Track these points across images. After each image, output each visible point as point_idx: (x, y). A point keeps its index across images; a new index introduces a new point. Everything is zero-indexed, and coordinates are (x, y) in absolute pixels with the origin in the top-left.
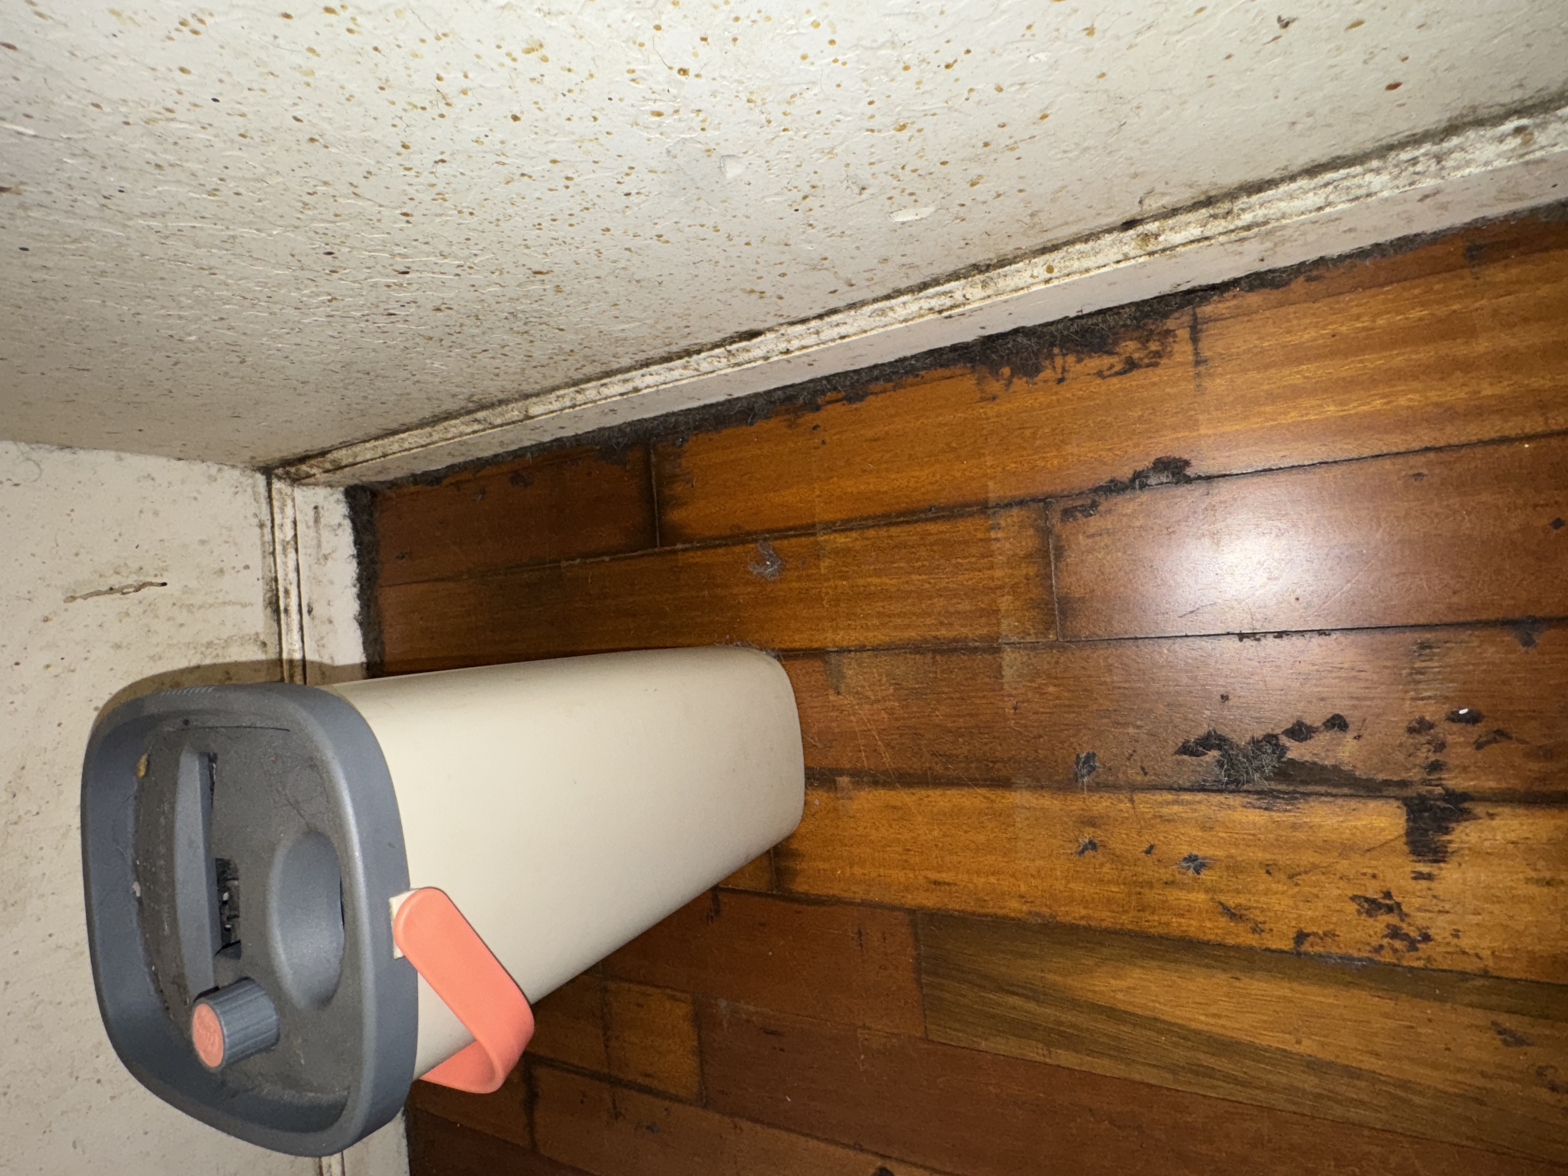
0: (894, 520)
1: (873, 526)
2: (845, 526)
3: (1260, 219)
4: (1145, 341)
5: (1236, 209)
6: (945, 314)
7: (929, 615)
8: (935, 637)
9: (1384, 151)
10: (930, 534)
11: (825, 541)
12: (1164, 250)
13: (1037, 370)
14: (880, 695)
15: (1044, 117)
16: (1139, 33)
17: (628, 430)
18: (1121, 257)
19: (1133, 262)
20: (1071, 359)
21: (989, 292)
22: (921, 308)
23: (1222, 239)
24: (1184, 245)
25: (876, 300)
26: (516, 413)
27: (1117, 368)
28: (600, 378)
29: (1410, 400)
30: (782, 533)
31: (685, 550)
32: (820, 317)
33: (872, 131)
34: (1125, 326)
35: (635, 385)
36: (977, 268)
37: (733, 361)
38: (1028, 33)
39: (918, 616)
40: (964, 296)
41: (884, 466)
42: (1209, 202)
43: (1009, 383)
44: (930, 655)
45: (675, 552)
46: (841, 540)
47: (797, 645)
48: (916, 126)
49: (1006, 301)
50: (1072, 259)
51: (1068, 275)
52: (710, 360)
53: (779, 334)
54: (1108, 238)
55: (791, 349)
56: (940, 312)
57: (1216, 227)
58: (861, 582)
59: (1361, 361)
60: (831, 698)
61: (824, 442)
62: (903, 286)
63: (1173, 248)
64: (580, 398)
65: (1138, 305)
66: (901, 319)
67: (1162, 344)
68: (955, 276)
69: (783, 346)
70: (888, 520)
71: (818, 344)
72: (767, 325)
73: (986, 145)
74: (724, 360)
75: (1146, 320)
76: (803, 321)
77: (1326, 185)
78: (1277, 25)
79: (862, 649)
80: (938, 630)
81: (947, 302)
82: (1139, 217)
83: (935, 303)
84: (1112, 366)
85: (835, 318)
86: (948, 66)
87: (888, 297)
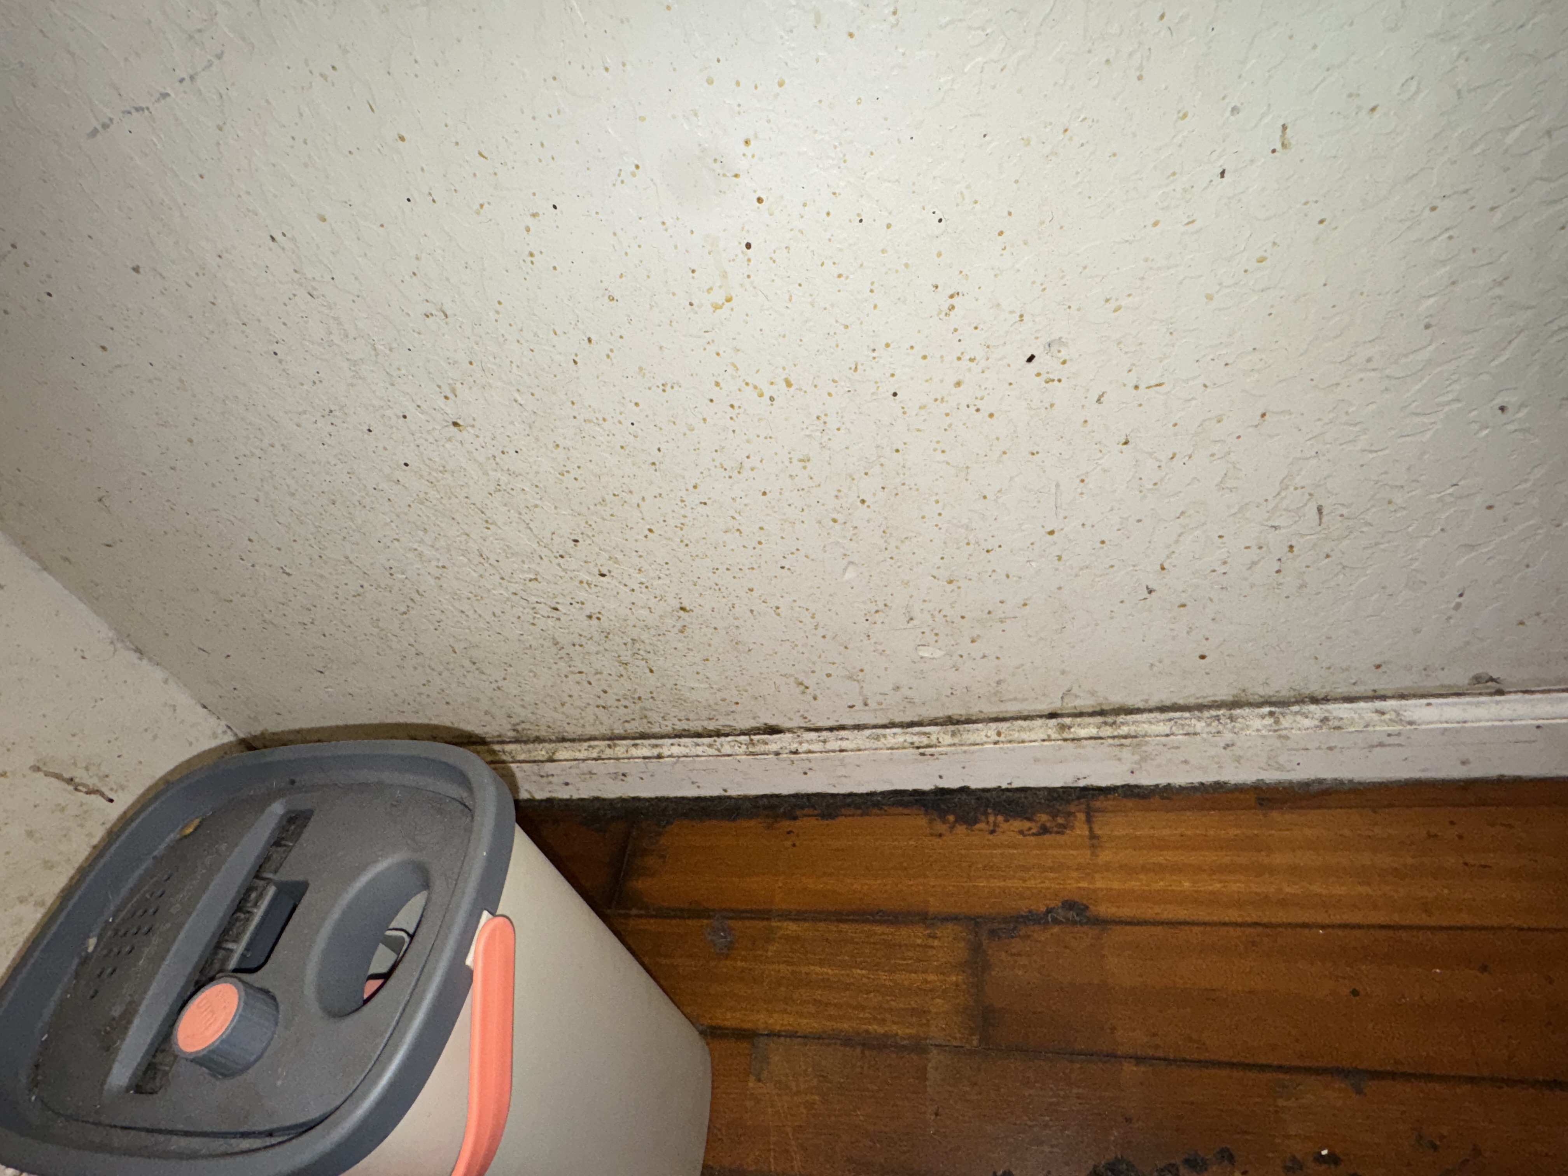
0: (844, 918)
1: (825, 920)
2: (798, 916)
3: (1133, 734)
4: (1054, 816)
5: (1118, 722)
6: (922, 750)
7: (864, 1008)
8: (867, 1031)
9: (1201, 707)
10: (876, 934)
11: (778, 927)
12: (1073, 740)
13: (976, 821)
14: (802, 1087)
15: (1025, 605)
16: (1081, 569)
17: (619, 805)
18: (1046, 737)
19: (1053, 743)
20: (1000, 818)
21: (956, 740)
22: (905, 741)
23: (1110, 741)
24: (1086, 739)
25: (875, 727)
26: (543, 753)
27: (1034, 831)
28: (634, 738)
29: (1239, 887)
30: (739, 915)
31: (640, 916)
32: (831, 729)
33: (935, 577)
34: (1040, 803)
35: (661, 751)
36: (950, 721)
37: (751, 750)
38: (1031, 547)
39: (855, 1008)
40: (938, 739)
41: (842, 872)
42: (1102, 713)
43: (952, 828)
44: (859, 1050)
45: (628, 916)
46: (792, 927)
47: (728, 1024)
48: (959, 584)
49: (965, 752)
50: (1014, 730)
51: (1010, 742)
52: (732, 744)
53: (795, 735)
54: (1039, 722)
55: (800, 750)
56: (918, 748)
57: (1107, 731)
58: (804, 969)
59: (1203, 856)
60: (751, 1085)
61: (794, 845)
62: (897, 720)
63: (1079, 740)
64: (609, 752)
65: (1051, 790)
66: (889, 746)
67: (1066, 820)
68: (934, 722)
69: (794, 747)
70: (840, 917)
71: (821, 752)
72: (789, 725)
73: (989, 613)
74: (744, 747)
75: (1054, 802)
76: (817, 730)
77: (1170, 720)
78: (1146, 591)
79: (793, 1035)
80: (870, 1024)
81: (925, 741)
82: (1059, 712)
83: (915, 739)
84: (1030, 829)
85: (843, 733)
86: (988, 551)
87: (884, 727)
